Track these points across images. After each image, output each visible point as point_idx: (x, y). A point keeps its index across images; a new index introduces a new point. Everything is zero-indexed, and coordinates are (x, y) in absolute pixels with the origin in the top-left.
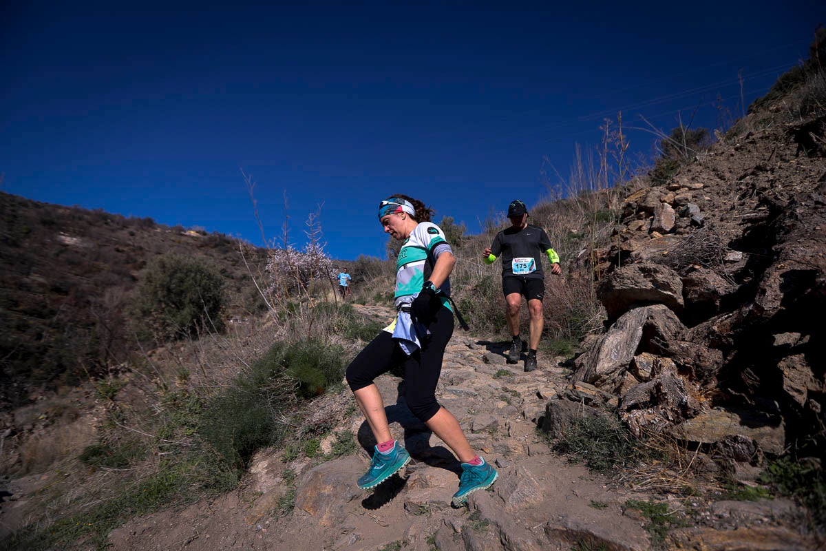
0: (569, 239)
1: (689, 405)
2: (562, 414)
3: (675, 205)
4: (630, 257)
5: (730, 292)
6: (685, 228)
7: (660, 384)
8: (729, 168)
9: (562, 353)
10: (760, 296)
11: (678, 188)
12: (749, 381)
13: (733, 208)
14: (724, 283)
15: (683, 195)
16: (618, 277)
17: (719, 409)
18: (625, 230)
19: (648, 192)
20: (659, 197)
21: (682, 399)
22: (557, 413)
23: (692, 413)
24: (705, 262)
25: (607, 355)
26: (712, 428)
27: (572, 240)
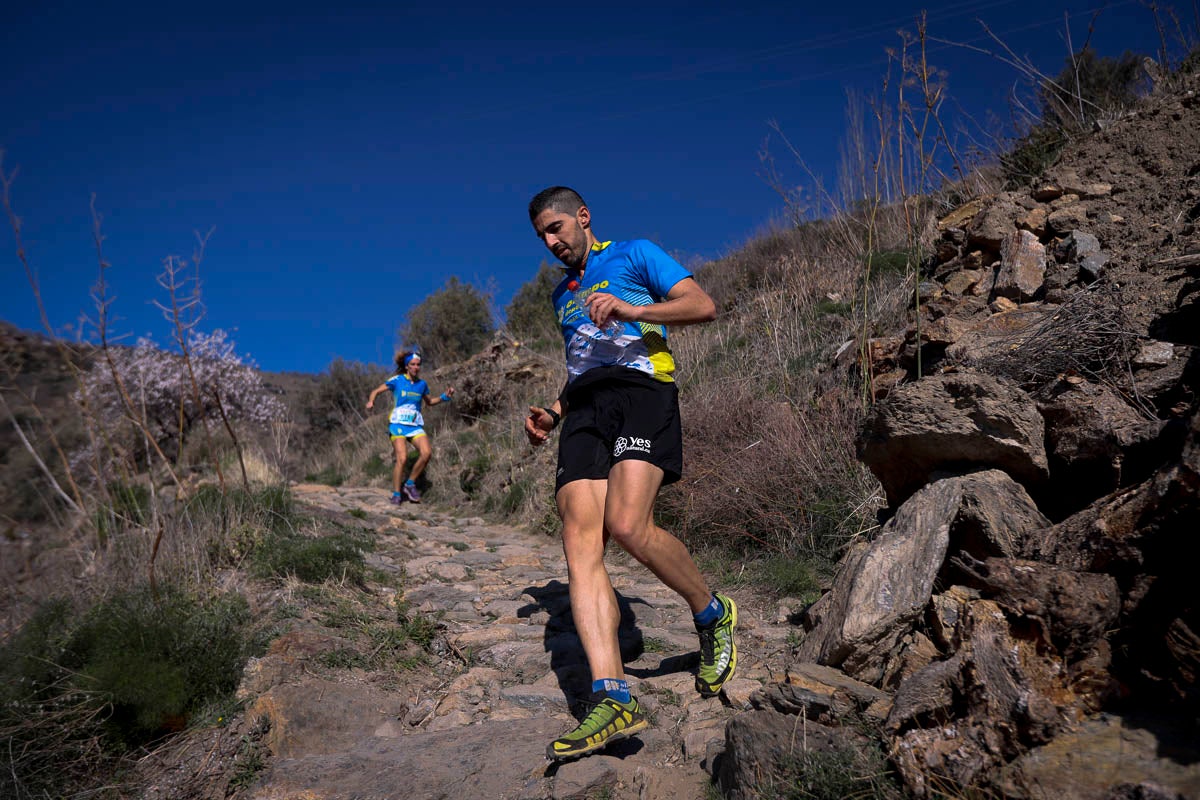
0: (821, 315)
1: (1032, 714)
2: (758, 746)
3: (1047, 234)
4: (945, 357)
5: (1142, 438)
6: (1068, 286)
7: (970, 665)
8: (1170, 149)
9: (793, 590)
10: (1192, 448)
11: (1056, 196)
12: (1180, 649)
13: (1169, 240)
14: (1133, 417)
15: (1066, 211)
16: (899, 407)
17: (1104, 719)
18: (938, 294)
19: (988, 204)
20: (1013, 216)
21: (1018, 699)
22: (748, 747)
23: (1039, 732)
24: (1093, 369)
25: (868, 596)
26: (1086, 767)
27: (829, 317)
